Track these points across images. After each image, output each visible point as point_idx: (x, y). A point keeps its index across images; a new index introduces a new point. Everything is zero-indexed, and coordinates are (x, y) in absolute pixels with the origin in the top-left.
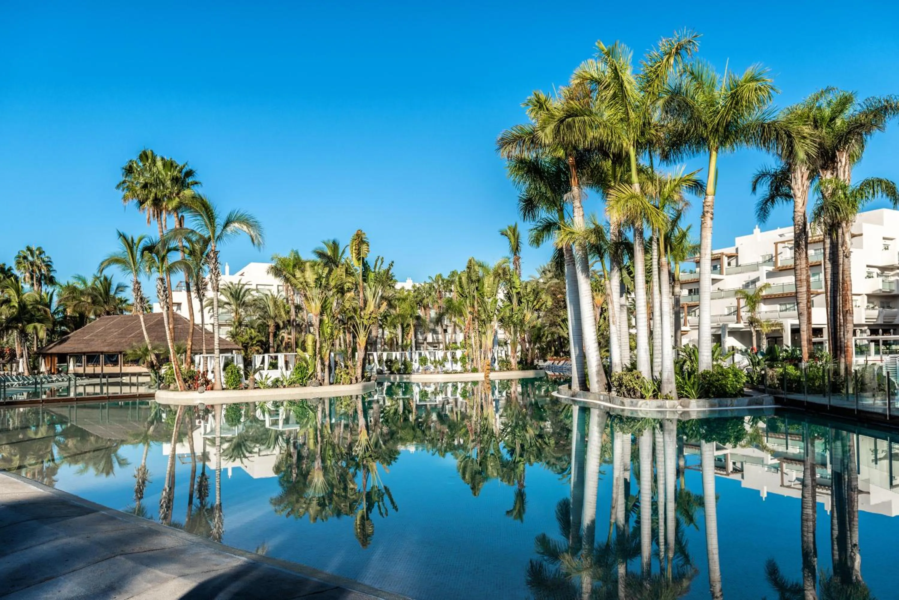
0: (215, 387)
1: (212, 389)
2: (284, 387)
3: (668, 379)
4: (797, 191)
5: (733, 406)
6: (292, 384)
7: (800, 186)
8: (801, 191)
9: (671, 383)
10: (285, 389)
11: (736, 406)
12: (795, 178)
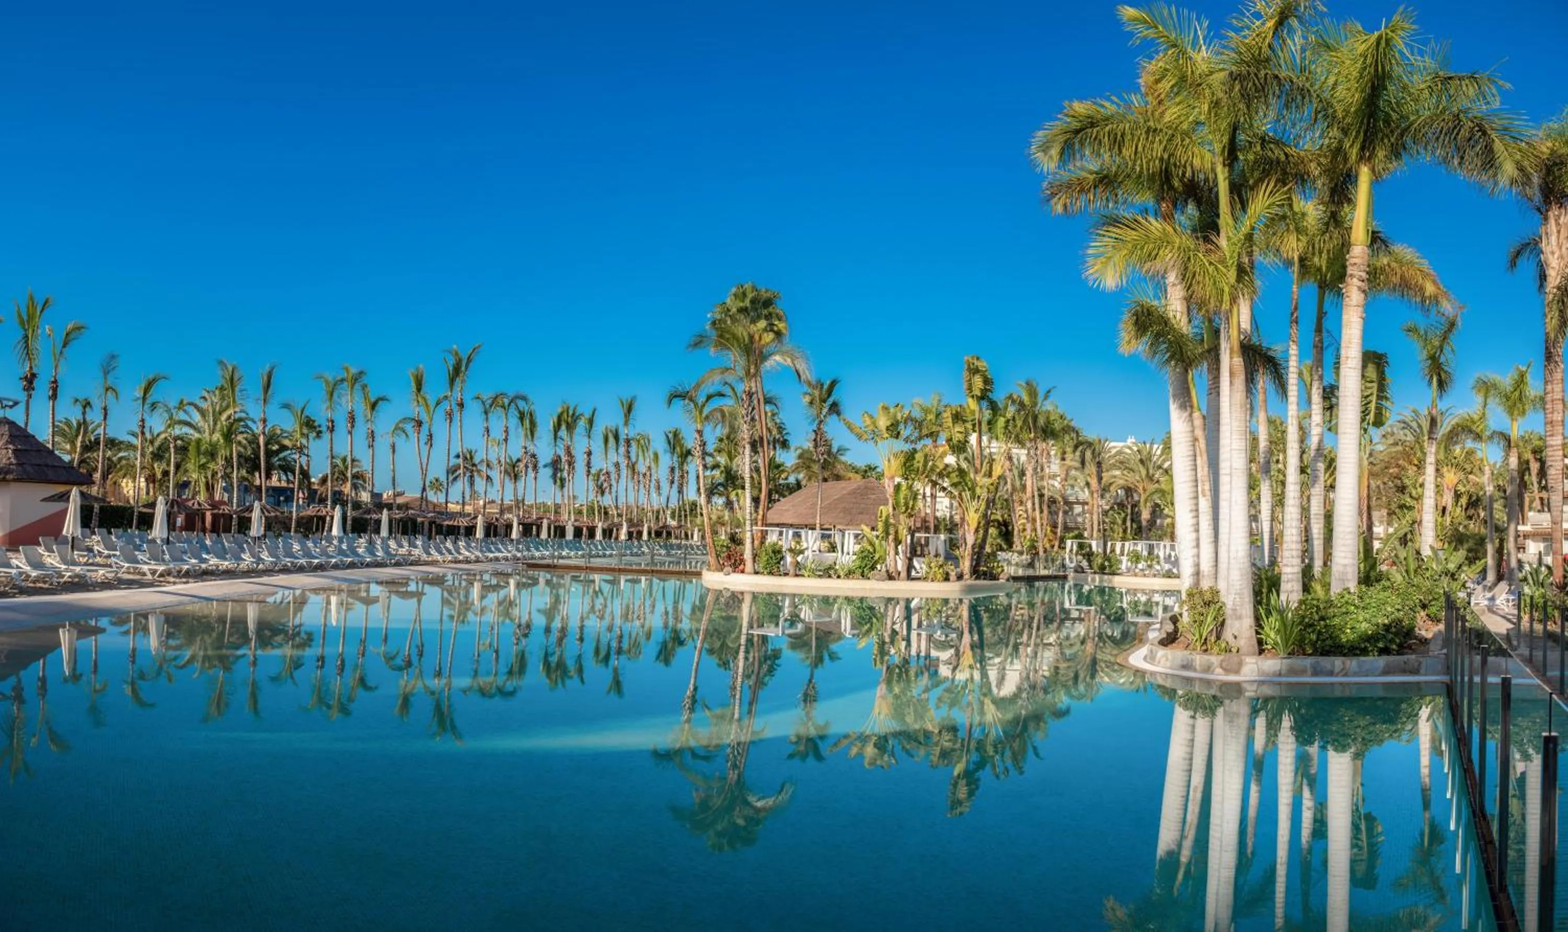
0: (746, 570)
1: (743, 572)
2: (839, 577)
3: (1234, 610)
4: (1550, 256)
5: (1346, 675)
6: (849, 574)
7: (1555, 248)
8: (1556, 256)
9: (1240, 618)
10: (839, 581)
11: (1355, 674)
12: (1547, 234)
